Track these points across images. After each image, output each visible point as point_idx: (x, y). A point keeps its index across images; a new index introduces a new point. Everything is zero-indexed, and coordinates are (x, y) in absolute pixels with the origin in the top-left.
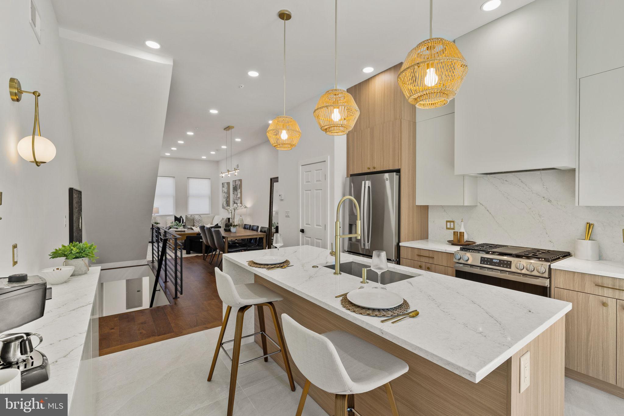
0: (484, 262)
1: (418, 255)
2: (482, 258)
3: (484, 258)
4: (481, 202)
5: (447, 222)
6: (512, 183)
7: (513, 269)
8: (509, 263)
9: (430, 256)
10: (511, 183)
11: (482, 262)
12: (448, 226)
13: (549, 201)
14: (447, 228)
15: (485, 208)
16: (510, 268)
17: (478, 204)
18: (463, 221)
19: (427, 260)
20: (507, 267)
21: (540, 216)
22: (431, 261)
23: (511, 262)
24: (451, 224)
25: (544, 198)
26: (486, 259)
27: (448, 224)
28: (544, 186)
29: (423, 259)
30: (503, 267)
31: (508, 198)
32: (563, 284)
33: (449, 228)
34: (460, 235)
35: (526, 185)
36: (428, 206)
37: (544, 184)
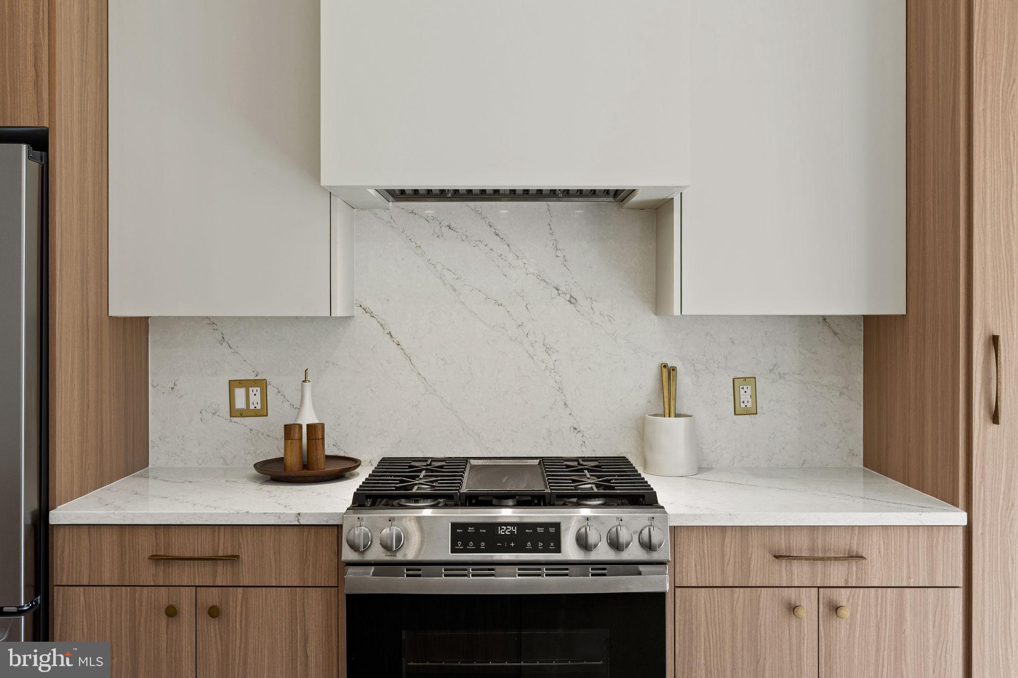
0: (465, 544)
1: (156, 559)
2: (455, 526)
3: (464, 526)
4: (367, 304)
5: (233, 384)
6: (467, 237)
7: (570, 551)
8: (552, 530)
9: (221, 553)
10: (464, 237)
11: (460, 543)
12: (240, 404)
13: (572, 300)
14: (235, 413)
15: (382, 325)
16: (558, 550)
17: (358, 312)
18: (309, 378)
19: (201, 574)
20: (546, 550)
21: (548, 349)
22: (223, 575)
23: (557, 526)
24: (251, 394)
25: (558, 290)
26: (471, 530)
27: (240, 393)
28: (559, 253)
29: (183, 574)
30: (535, 550)
31: (455, 290)
32: (696, 572)
33: (242, 410)
34: (308, 439)
35: (508, 245)
36: (147, 318)
37: (560, 247)
